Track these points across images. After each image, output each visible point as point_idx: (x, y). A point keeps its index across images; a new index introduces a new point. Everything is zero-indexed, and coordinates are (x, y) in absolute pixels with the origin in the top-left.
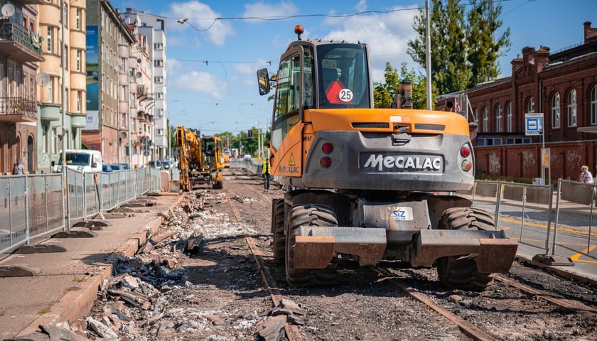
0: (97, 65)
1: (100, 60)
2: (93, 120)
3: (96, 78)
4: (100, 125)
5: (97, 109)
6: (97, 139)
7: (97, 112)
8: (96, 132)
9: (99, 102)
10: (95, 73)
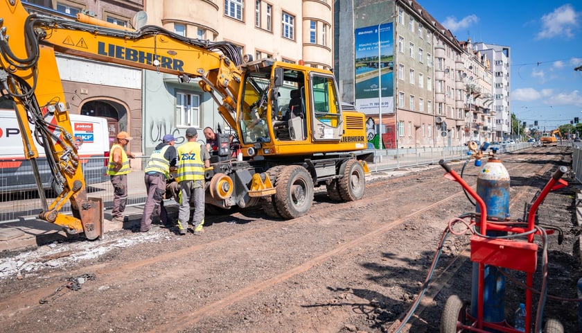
0: (392, 56)
1: (395, 52)
2: (389, 105)
3: (391, 68)
4: (395, 109)
5: (392, 95)
6: (392, 121)
7: (392, 97)
8: (391, 115)
9: (394, 89)
10: (390, 64)
